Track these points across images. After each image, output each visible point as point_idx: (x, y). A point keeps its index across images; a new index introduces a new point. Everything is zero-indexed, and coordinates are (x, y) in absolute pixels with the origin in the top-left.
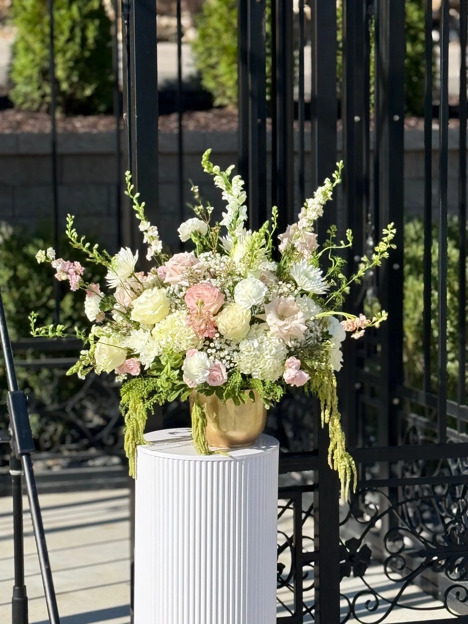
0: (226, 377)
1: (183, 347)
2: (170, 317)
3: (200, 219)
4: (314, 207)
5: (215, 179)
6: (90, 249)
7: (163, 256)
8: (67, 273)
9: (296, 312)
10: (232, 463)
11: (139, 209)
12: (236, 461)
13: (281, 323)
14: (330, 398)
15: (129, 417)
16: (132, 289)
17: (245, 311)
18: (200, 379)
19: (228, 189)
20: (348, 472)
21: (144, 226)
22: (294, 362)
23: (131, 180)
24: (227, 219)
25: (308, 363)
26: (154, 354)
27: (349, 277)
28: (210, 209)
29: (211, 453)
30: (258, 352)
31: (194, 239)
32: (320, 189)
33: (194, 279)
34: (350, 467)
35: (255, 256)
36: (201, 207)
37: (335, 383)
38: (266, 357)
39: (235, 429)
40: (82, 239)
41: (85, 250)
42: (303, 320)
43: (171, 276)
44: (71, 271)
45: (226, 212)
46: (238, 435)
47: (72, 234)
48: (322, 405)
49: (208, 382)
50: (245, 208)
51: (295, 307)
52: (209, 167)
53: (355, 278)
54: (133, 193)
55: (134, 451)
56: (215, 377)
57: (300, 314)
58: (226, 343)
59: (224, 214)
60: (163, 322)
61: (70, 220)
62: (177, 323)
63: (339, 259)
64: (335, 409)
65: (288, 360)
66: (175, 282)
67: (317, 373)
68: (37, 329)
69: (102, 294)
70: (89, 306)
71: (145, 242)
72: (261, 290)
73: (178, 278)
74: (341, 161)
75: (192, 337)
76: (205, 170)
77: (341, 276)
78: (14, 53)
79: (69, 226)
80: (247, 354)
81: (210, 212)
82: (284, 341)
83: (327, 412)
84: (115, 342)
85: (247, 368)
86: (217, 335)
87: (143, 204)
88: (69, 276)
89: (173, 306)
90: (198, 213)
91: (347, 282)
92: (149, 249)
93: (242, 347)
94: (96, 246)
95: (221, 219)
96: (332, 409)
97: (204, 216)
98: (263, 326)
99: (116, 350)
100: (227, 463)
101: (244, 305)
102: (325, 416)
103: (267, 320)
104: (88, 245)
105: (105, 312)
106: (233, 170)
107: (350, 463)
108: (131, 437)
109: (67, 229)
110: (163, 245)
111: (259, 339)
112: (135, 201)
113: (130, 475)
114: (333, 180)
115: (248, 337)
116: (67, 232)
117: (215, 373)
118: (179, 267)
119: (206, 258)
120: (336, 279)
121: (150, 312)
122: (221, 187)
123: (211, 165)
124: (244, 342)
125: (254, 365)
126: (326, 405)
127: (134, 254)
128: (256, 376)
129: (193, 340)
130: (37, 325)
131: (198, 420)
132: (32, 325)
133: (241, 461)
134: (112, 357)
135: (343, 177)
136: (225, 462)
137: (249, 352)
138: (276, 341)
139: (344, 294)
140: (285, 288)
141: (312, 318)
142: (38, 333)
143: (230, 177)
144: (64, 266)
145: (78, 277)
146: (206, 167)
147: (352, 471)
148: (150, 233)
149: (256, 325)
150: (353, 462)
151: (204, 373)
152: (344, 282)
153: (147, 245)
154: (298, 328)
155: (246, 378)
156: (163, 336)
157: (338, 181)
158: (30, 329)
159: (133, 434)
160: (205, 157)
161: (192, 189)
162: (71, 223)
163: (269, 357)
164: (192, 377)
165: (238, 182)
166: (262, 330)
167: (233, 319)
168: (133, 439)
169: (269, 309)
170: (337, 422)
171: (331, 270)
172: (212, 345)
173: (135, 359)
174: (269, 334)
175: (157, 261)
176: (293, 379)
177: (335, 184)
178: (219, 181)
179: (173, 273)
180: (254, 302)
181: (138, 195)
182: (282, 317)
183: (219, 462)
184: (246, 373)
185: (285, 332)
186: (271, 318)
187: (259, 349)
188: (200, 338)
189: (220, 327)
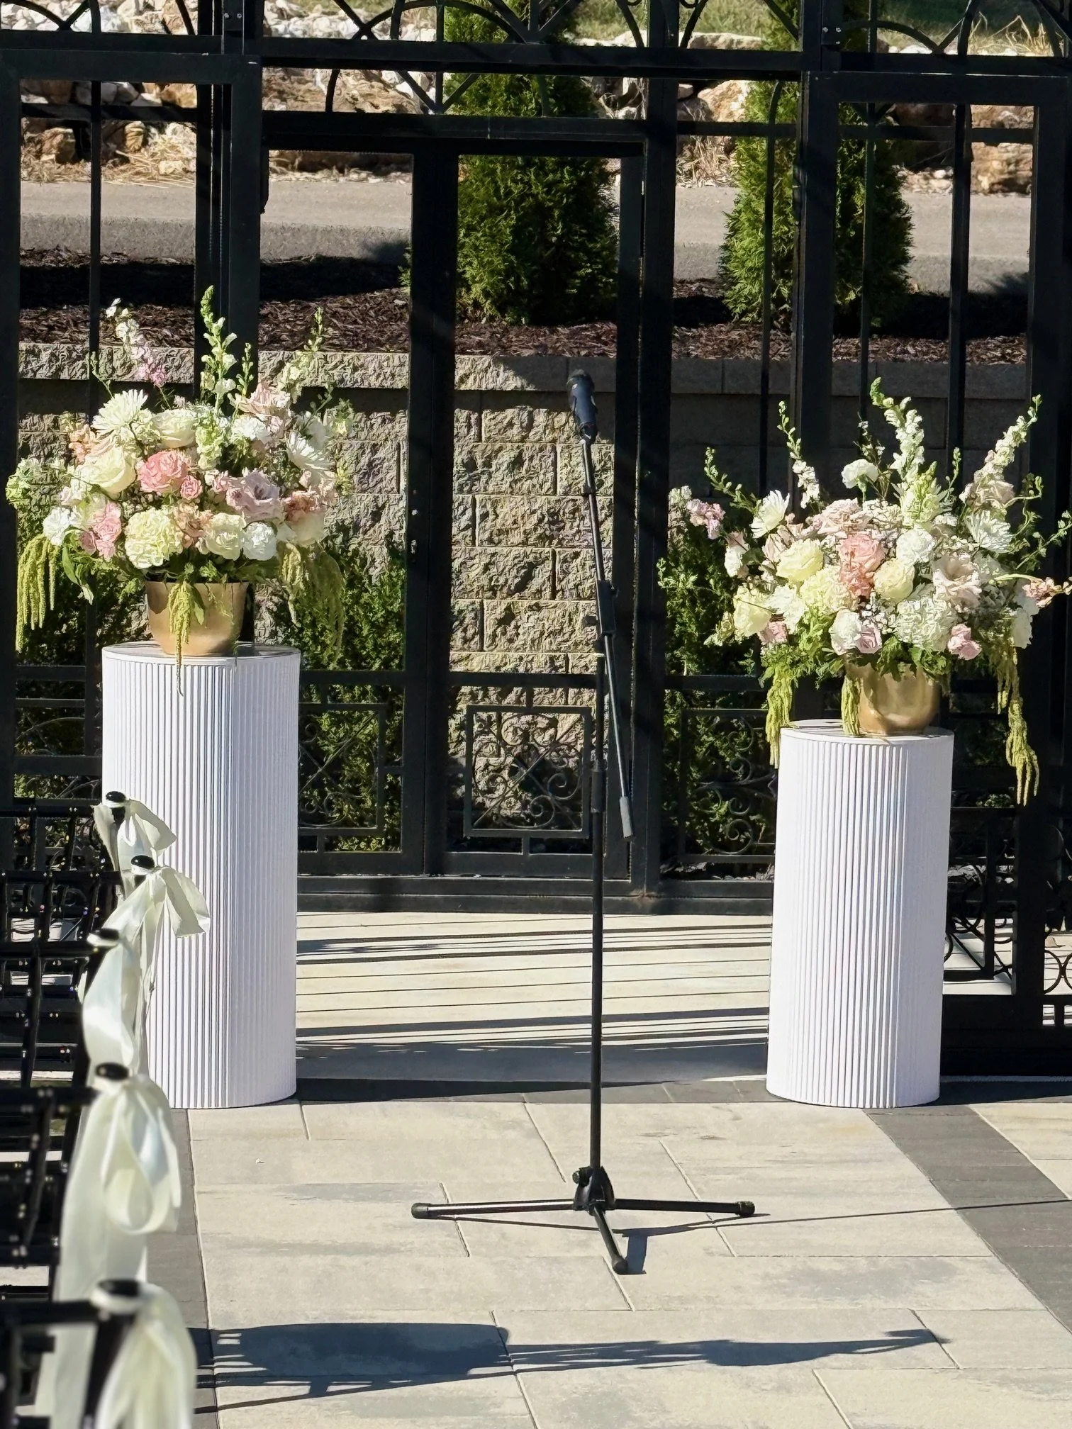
0: (880, 643)
1: (834, 608)
2: (819, 573)
3: (869, 461)
4: (1003, 449)
5: (886, 414)
6: (732, 489)
7: (821, 504)
8: (705, 517)
9: (971, 573)
10: (888, 749)
11: (794, 446)
12: (892, 746)
13: (949, 583)
14: (1008, 677)
15: (773, 694)
16: (783, 541)
17: (906, 568)
18: (849, 644)
19: (902, 425)
20: (1028, 769)
21: (800, 466)
22: (964, 629)
23: (786, 413)
24: (898, 463)
25: (982, 633)
26: (799, 614)
27: (1046, 537)
28: (881, 450)
29: (862, 736)
30: (919, 616)
31: (860, 484)
32: (1012, 429)
33: (852, 529)
34: (1031, 762)
35: (925, 505)
36: (870, 446)
37: (1015, 660)
38: (929, 622)
39: (897, 713)
40: (724, 477)
41: (725, 491)
42: (977, 582)
43: (828, 526)
44: (709, 514)
45: (900, 453)
46: (900, 719)
47: (711, 471)
48: (1000, 686)
49: (860, 649)
50: (922, 449)
51: (969, 566)
52: (879, 400)
53: (1054, 538)
54: (788, 427)
55: (778, 735)
56: (867, 643)
57: (975, 575)
58: (883, 605)
59: (895, 455)
60: (813, 578)
61: (710, 454)
62: (828, 579)
63: (1033, 513)
64: (1016, 690)
65: (955, 628)
66: (832, 534)
67: (993, 647)
68: (666, 579)
69: (746, 546)
70: (730, 558)
71: (799, 485)
72: (927, 544)
73: (835, 528)
74: (1039, 396)
75: (844, 595)
76: (875, 403)
77: (1037, 535)
78: (734, 231)
79: (708, 462)
80: (906, 617)
81: (880, 453)
82: (953, 607)
83: (1005, 694)
84: (757, 601)
85: (906, 634)
86: (873, 595)
87: (799, 441)
88: (706, 521)
89: (827, 560)
90: (866, 454)
91: (1044, 543)
92: (804, 494)
93: (901, 609)
94: (739, 486)
95: (893, 460)
96: (1011, 693)
97: (873, 458)
98: (929, 588)
99: (757, 611)
100: (881, 749)
101: (907, 560)
102: (1002, 698)
103: (934, 580)
104: (729, 484)
105: (749, 567)
106: (908, 404)
107: (1030, 758)
108: (774, 716)
109: (706, 465)
110: (821, 490)
111: (922, 601)
112: (790, 438)
113: (771, 762)
114: (1027, 418)
115: (909, 598)
116: (706, 469)
117: (867, 638)
118: (836, 516)
119: (870, 506)
120: (1031, 539)
121: (799, 567)
122: (894, 423)
123: (882, 395)
124: (903, 603)
125: (914, 631)
126: (1004, 685)
127: (784, 498)
128: (918, 643)
129: (845, 599)
130: (666, 574)
131: (848, 696)
132: (660, 574)
133: (899, 747)
134: (753, 619)
135: (1038, 415)
136: (878, 746)
137: (909, 615)
138: (943, 605)
139: (1039, 557)
140: (960, 543)
141: (991, 582)
142: (667, 584)
143: (905, 412)
144: (701, 508)
145: (717, 521)
146: (875, 399)
147: (1033, 768)
148: (805, 476)
149: (920, 586)
150: (1035, 757)
151: (853, 636)
152: (1040, 542)
153: (803, 490)
154: (971, 591)
155: (907, 647)
156: (811, 594)
157: (1034, 419)
158: (658, 579)
159: (777, 715)
160: (873, 388)
161: (860, 425)
162: (711, 458)
163: (932, 622)
164: (841, 641)
165: (913, 418)
166: (927, 592)
167: (892, 576)
168: (777, 720)
169: (937, 567)
170: (1016, 707)
171: (1022, 528)
172: (868, 607)
173: (780, 623)
174: (935, 597)
175: (813, 509)
176: (959, 649)
177: (1030, 423)
178: (891, 416)
179: (830, 523)
180: (917, 558)
181: (793, 430)
182: (952, 577)
183: (871, 746)
184: (906, 641)
185: (953, 594)
186: (938, 578)
187: (922, 612)
188: (854, 597)
189: (877, 585)
